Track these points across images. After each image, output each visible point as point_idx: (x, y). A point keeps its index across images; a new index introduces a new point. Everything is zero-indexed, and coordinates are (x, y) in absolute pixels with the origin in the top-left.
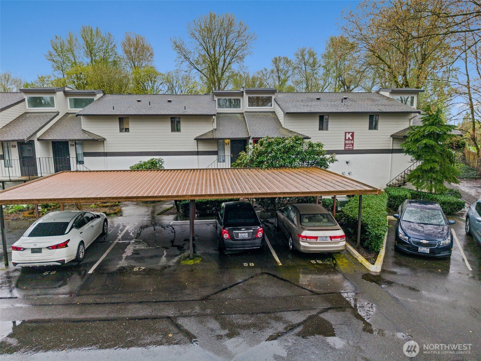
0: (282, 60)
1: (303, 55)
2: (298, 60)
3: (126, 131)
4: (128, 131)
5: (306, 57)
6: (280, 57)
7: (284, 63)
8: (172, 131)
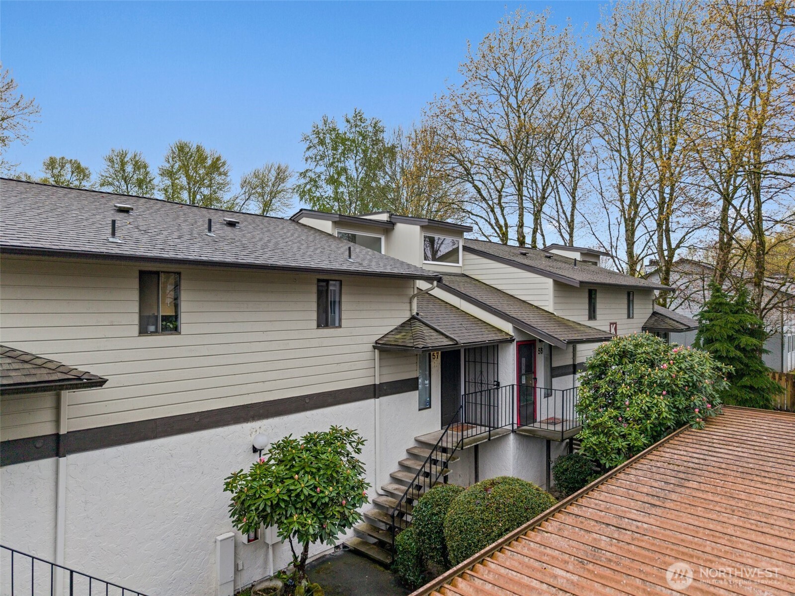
0: (68, 166)
1: (123, 164)
2: (112, 170)
3: (165, 329)
4: (176, 330)
5: (129, 168)
6: (63, 158)
7: (73, 172)
8: (319, 326)
